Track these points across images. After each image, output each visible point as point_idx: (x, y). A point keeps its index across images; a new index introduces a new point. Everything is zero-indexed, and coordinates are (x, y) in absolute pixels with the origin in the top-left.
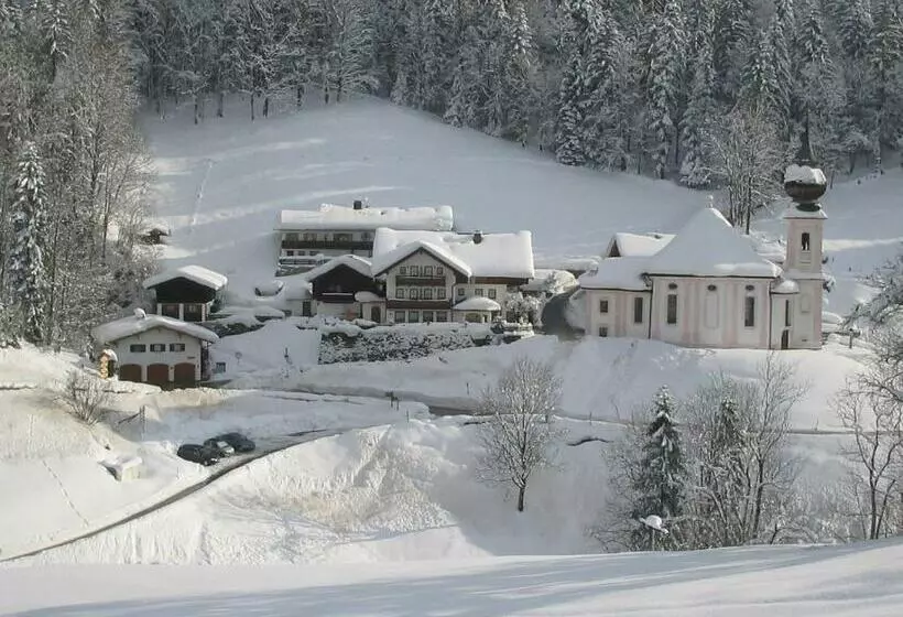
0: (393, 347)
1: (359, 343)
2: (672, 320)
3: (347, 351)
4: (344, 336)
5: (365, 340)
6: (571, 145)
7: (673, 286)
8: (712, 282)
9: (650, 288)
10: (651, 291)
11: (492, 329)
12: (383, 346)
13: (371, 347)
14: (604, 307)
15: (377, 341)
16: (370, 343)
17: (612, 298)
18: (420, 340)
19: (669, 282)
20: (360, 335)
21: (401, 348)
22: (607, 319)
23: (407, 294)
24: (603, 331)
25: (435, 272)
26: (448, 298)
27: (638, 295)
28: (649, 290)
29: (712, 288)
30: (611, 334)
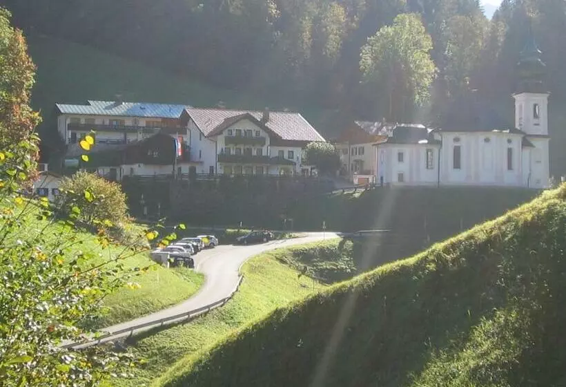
2: (457, 165)
8: (487, 136)
10: (441, 144)
17: (406, 150)
19: (454, 137)
22: (403, 167)
23: (233, 152)
24: (401, 177)
25: (254, 134)
26: (263, 154)
27: (430, 147)
28: (439, 143)
29: (487, 140)
30: (407, 178)
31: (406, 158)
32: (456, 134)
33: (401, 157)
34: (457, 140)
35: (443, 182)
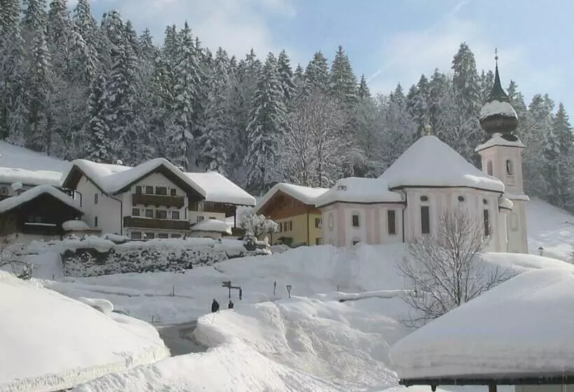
0: (149, 263)
1: (111, 259)
2: (426, 229)
3: (98, 268)
4: (94, 252)
5: (118, 256)
6: (101, 154)
7: (424, 199)
8: (462, 192)
9: (404, 200)
10: (405, 203)
11: (244, 245)
12: (139, 262)
13: (125, 263)
14: (356, 221)
15: (131, 256)
16: (124, 259)
17: (362, 212)
18: (178, 255)
19: (421, 195)
20: (112, 251)
21: (158, 264)
22: (360, 233)
23: (142, 215)
25: (169, 193)
26: (181, 219)
29: (460, 199)
31: (362, 221)
32: (423, 191)
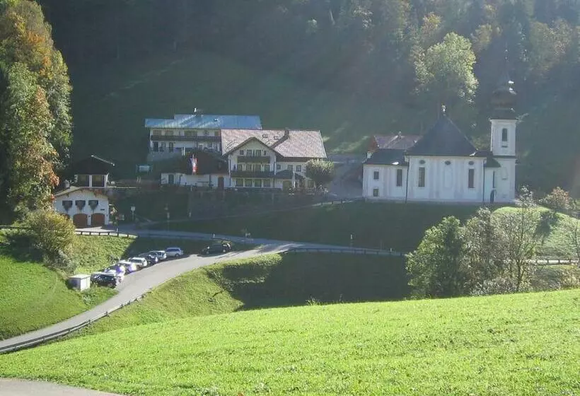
2: (422, 184)
8: (448, 159)
17: (381, 170)
19: (420, 160)
22: (378, 184)
23: (244, 168)
24: (376, 192)
25: (262, 153)
26: (271, 170)
27: (400, 168)
28: (407, 165)
29: (448, 163)
30: (381, 194)
31: (381, 176)
32: (422, 158)
33: (376, 176)
34: (422, 162)
35: (411, 198)
